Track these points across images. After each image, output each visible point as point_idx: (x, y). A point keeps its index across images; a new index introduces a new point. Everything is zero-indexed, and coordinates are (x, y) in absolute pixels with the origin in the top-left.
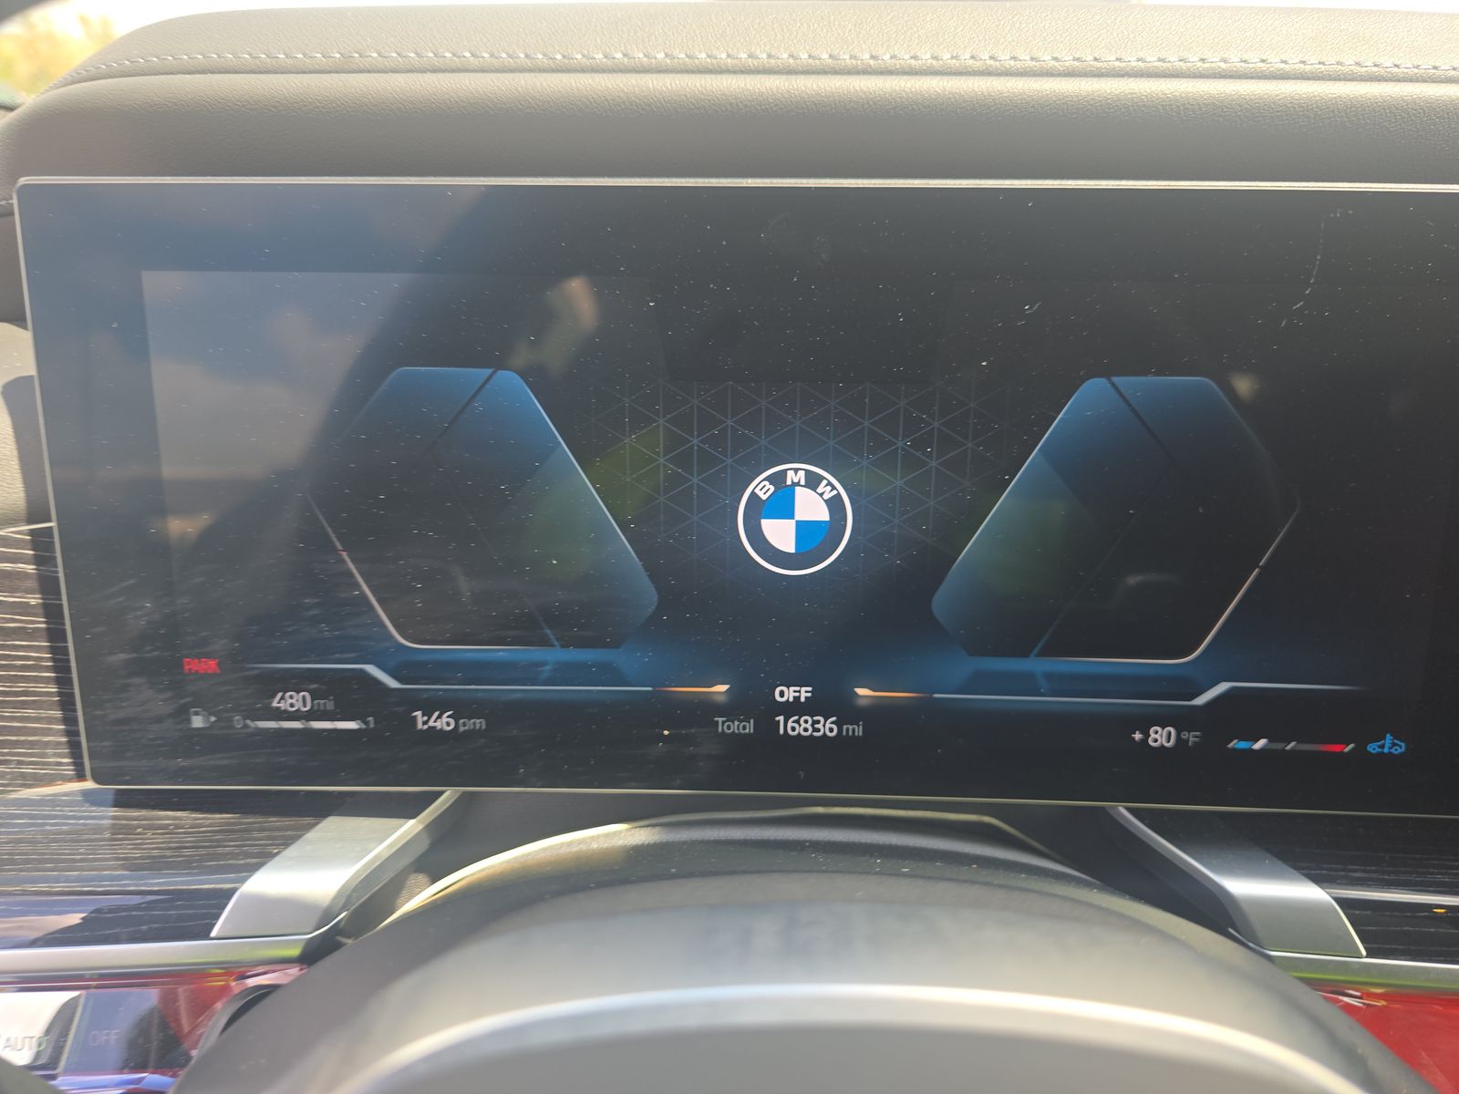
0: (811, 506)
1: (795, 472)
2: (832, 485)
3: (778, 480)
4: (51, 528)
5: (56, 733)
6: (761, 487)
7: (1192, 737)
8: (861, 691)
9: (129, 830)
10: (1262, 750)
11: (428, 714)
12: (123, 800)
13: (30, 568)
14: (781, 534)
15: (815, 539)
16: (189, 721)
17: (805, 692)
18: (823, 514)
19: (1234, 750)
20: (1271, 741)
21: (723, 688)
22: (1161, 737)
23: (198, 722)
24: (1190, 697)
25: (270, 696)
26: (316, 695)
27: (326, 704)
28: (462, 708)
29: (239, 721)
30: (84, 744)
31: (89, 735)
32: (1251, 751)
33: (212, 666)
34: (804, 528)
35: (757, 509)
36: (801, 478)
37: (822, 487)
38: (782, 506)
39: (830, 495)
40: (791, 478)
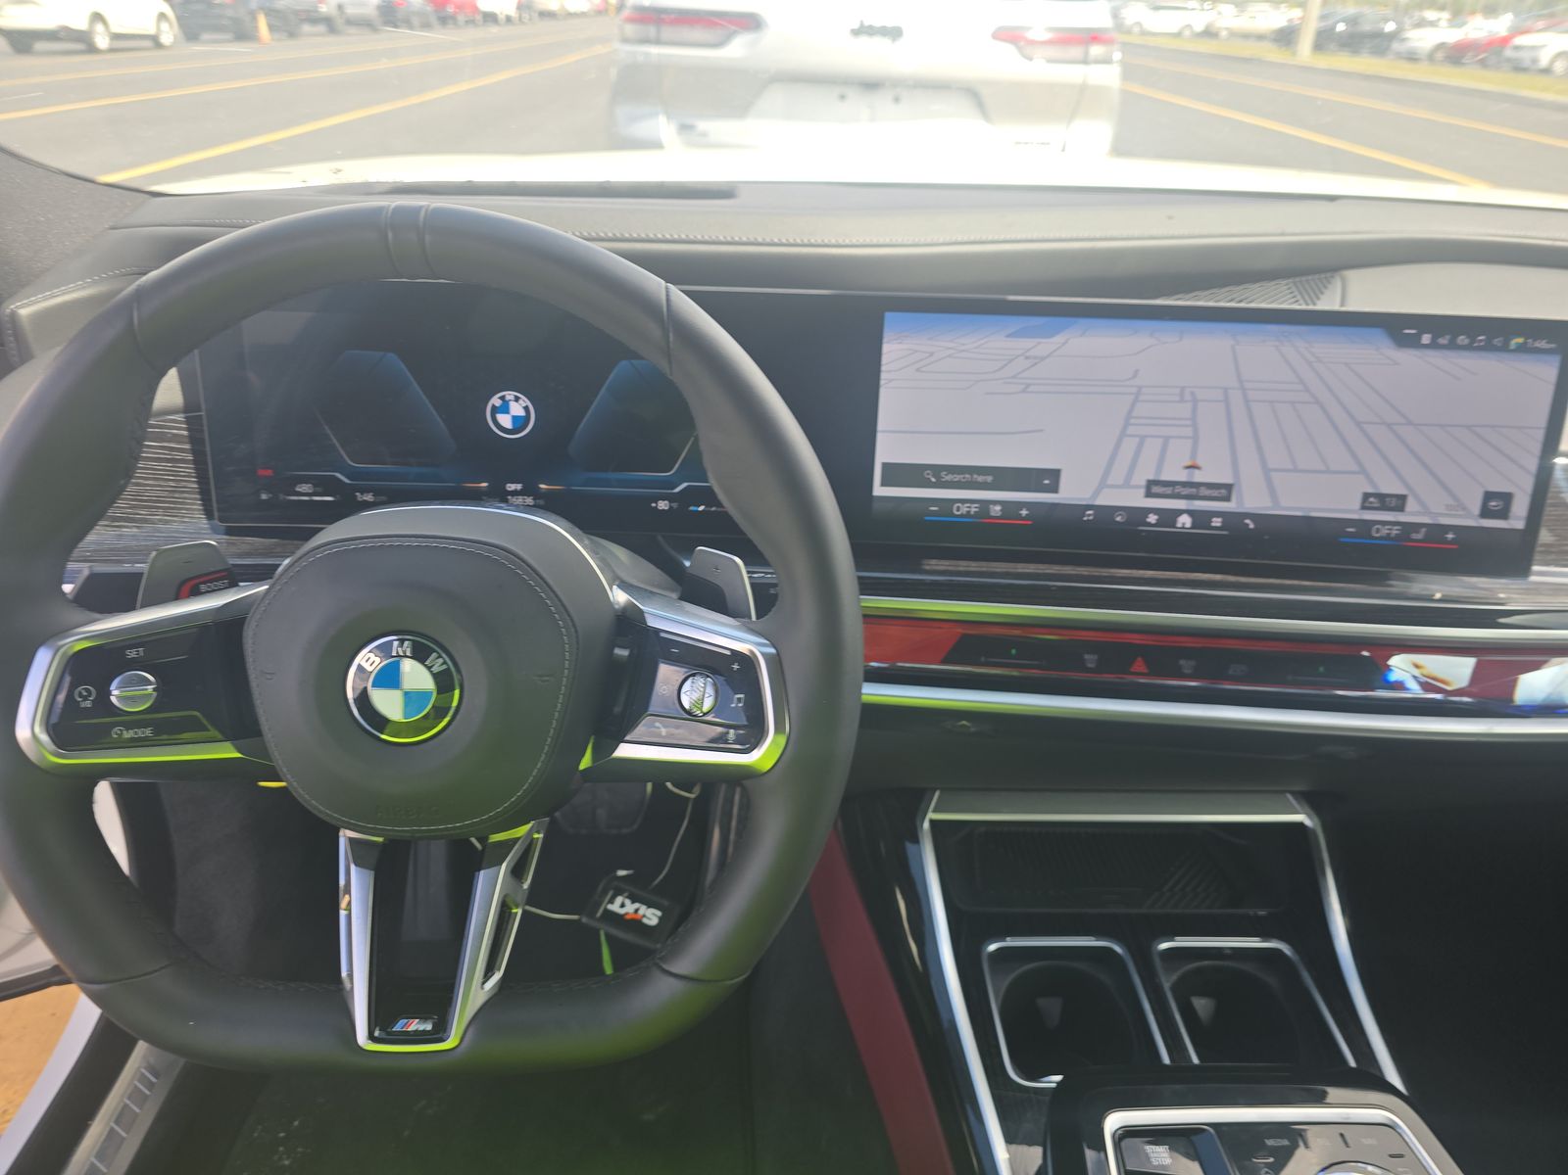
0: (517, 409)
1: (510, 395)
2: (525, 401)
3: (502, 398)
4: (201, 416)
5: (198, 505)
6: (496, 401)
7: (675, 505)
8: (542, 486)
9: (233, 544)
10: (703, 511)
11: (362, 494)
12: (229, 532)
13: (185, 433)
14: (505, 421)
15: (520, 423)
16: (259, 496)
17: (519, 487)
18: (522, 413)
19: (691, 511)
20: (707, 506)
21: (485, 484)
22: (663, 505)
23: (264, 497)
24: (673, 489)
25: (295, 485)
26: (315, 485)
27: (319, 489)
28: (376, 492)
29: (282, 497)
30: (215, 505)
31: (218, 502)
32: (697, 511)
33: (270, 473)
34: (514, 418)
35: (495, 410)
36: (512, 398)
37: (521, 402)
38: (505, 409)
39: (524, 405)
40: (508, 398)
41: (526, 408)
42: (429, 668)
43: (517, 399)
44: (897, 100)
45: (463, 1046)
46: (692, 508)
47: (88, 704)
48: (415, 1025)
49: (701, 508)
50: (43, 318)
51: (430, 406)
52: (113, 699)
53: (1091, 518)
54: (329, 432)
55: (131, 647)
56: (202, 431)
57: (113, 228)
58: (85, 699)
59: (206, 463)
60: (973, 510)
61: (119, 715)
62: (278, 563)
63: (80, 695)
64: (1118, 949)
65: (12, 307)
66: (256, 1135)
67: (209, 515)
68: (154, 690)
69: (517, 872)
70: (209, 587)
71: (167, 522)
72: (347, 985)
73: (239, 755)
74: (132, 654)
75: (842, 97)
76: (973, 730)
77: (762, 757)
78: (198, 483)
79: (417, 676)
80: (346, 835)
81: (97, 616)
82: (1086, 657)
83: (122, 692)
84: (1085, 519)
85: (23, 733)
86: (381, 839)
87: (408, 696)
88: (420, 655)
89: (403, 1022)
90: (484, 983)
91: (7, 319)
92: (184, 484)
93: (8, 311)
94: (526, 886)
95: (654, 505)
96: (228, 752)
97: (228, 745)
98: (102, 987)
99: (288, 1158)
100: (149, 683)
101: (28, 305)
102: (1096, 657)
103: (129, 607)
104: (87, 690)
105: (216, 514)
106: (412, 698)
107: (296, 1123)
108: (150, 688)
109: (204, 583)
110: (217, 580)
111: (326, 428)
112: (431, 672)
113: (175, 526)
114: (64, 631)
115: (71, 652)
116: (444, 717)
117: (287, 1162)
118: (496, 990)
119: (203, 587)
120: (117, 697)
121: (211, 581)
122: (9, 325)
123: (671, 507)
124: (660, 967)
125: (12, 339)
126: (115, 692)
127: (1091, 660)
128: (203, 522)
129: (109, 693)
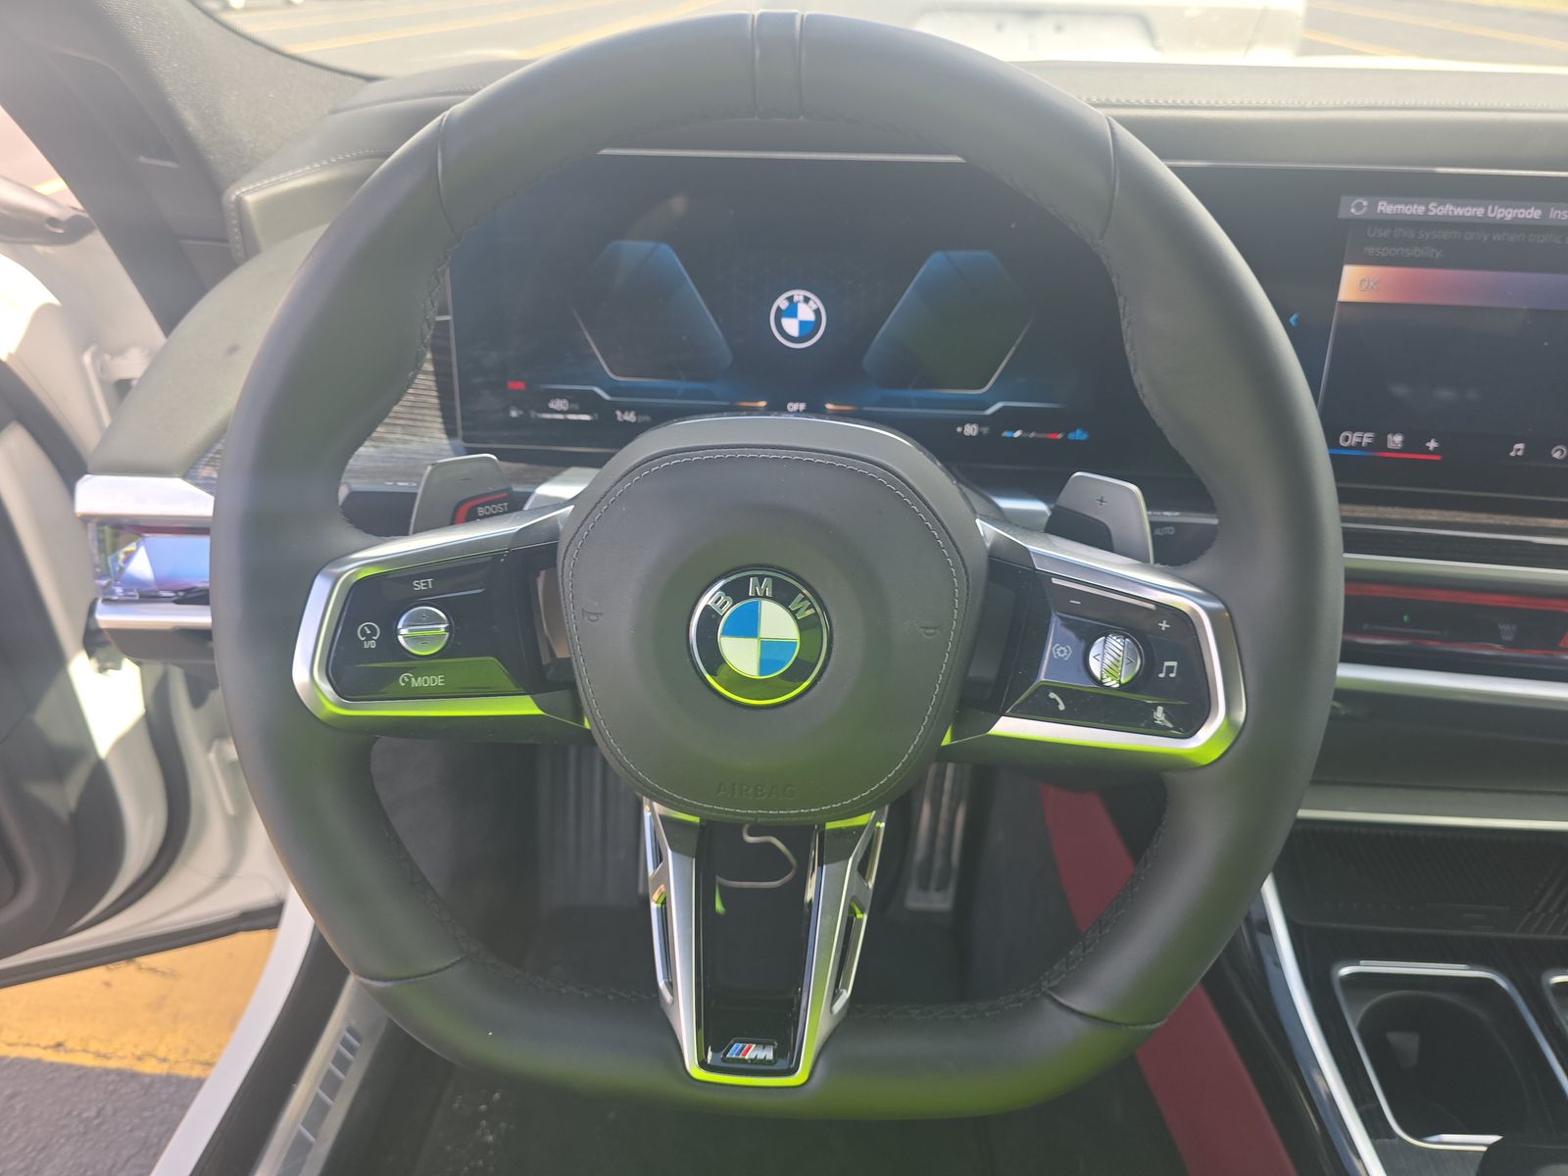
0: (806, 313)
1: (798, 295)
2: (816, 302)
3: (790, 299)
5: (437, 424)
6: (782, 302)
7: (985, 430)
8: (828, 406)
10: (1019, 437)
11: (623, 412)
14: (791, 326)
15: (808, 329)
16: (508, 413)
17: (802, 406)
18: (811, 317)
19: (1005, 437)
20: (1024, 431)
21: (762, 402)
22: (971, 430)
23: (514, 414)
24: (984, 410)
25: (549, 401)
26: (570, 402)
27: (576, 407)
28: (639, 410)
29: (533, 414)
30: (459, 422)
31: (463, 419)
32: (1012, 438)
33: (521, 386)
34: (802, 324)
35: (780, 313)
36: (801, 298)
37: (811, 303)
38: (792, 311)
39: (815, 307)
40: (796, 298)
41: (817, 312)
42: (793, 613)
43: (807, 300)
44: (1059, 28)
45: (814, 1080)
46: (1006, 434)
47: (372, 644)
48: (754, 1052)
49: (1018, 434)
50: (274, 205)
51: (705, 308)
52: (400, 638)
53: (1520, 453)
54: (589, 338)
55: (419, 577)
56: (448, 339)
57: (334, 112)
58: (369, 638)
59: (451, 376)
60: (1366, 441)
61: (410, 659)
62: (529, 490)
63: (363, 633)
64: (1502, 983)
65: (238, 193)
66: (457, 1105)
67: (451, 433)
68: (447, 629)
69: (862, 869)
70: (491, 509)
71: (405, 442)
72: (668, 997)
73: (538, 712)
74: (420, 586)
75: (1000, 27)
76: (1343, 712)
77: (1205, 743)
78: (439, 397)
79: (778, 622)
80: (652, 812)
81: (374, 538)
82: (1501, 627)
83: (410, 631)
84: (1512, 454)
85: (300, 675)
86: (696, 819)
87: (767, 646)
88: (783, 596)
89: (737, 1046)
90: (832, 1004)
91: (232, 206)
92: (424, 398)
93: (233, 198)
94: (871, 884)
95: (959, 430)
96: (524, 707)
97: (528, 698)
98: (389, 984)
99: (491, 1134)
100: (440, 621)
101: (254, 190)
102: (1514, 627)
103: (402, 531)
104: (370, 627)
105: (460, 432)
106: (770, 652)
107: (497, 1096)
108: (443, 627)
109: (482, 505)
110: (496, 502)
111: (586, 333)
112: (795, 618)
113: (414, 446)
114: (339, 557)
115: (354, 580)
116: (805, 681)
117: (490, 1138)
118: (845, 1012)
119: (481, 511)
120: (405, 637)
121: (489, 503)
122: (234, 214)
123: (980, 433)
124: (1055, 1000)
125: (236, 230)
126: (404, 631)
127: (1507, 631)
128: (442, 440)
129: (396, 633)
